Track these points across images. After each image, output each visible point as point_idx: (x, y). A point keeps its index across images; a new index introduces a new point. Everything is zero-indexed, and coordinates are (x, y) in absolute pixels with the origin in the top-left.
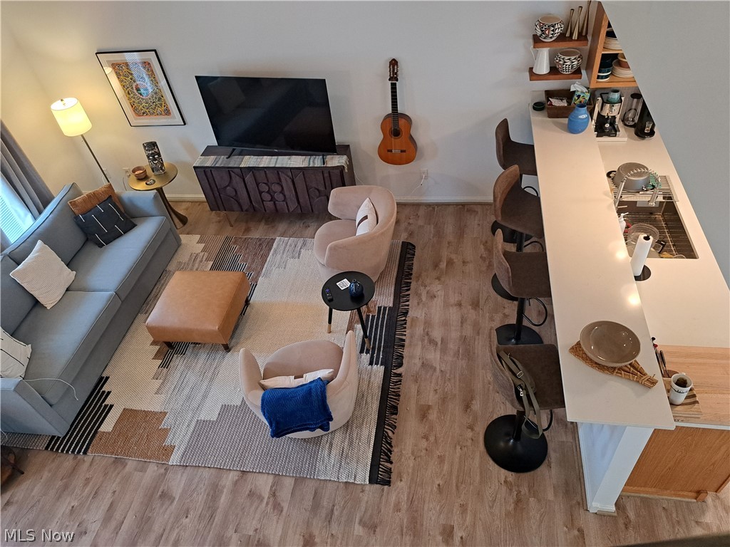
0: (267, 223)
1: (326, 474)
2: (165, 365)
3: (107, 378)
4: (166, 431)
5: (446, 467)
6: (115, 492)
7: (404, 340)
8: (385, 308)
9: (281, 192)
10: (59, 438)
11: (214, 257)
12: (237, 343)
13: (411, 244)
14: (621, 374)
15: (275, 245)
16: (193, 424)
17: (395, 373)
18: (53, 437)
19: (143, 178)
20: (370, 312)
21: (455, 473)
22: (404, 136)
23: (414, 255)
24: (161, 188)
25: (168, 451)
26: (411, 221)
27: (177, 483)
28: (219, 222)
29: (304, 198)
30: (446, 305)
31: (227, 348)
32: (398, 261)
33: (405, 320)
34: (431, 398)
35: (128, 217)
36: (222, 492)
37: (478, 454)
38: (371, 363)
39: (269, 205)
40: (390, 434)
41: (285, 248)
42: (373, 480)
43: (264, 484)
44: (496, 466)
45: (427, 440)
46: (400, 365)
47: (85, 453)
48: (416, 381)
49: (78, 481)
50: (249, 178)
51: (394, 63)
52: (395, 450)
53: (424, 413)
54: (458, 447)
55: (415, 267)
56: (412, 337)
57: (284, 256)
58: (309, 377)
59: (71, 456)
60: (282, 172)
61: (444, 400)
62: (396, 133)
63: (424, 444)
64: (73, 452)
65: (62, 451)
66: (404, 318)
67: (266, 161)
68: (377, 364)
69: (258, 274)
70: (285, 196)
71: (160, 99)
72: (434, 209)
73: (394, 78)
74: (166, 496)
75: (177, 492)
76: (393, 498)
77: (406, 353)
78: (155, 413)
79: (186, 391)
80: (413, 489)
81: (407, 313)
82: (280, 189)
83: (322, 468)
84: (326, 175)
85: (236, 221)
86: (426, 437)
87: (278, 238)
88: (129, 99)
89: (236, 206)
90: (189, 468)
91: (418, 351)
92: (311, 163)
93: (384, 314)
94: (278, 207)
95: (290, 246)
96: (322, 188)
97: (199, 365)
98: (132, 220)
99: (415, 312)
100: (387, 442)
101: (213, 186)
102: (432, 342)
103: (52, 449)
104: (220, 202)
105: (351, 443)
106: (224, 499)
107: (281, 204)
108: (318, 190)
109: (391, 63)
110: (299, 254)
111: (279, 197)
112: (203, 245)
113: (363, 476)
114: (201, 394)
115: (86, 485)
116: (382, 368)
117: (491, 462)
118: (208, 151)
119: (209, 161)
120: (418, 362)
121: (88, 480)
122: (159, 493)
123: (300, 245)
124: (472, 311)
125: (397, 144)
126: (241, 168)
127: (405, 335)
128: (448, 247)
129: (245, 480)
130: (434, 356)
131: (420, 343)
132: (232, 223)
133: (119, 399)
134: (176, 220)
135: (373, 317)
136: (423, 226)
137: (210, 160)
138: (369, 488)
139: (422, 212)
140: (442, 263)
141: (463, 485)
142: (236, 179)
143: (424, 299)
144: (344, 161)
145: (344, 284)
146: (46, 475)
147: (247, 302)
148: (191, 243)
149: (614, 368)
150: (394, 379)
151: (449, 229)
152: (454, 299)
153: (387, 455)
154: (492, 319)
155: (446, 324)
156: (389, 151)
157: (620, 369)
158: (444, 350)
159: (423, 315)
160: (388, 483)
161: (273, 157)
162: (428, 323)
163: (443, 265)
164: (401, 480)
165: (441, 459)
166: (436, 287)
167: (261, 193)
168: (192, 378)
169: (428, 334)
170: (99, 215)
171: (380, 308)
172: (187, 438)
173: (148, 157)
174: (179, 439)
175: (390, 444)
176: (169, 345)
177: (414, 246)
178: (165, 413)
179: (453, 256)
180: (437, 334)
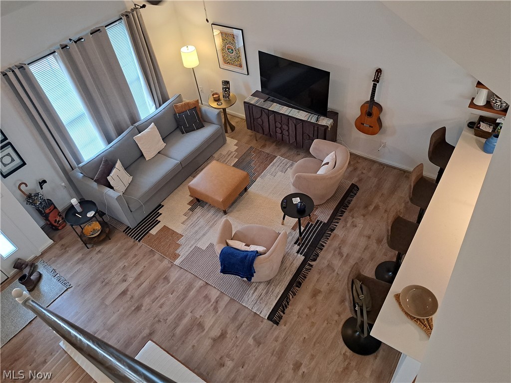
0: (276, 145)
1: (246, 303)
2: (192, 210)
3: (163, 206)
4: (179, 245)
5: (314, 330)
6: (145, 267)
7: (324, 246)
8: (321, 222)
9: (287, 130)
10: (131, 228)
11: (240, 157)
12: (231, 211)
13: (357, 187)
14: (417, 322)
15: (275, 161)
16: (193, 247)
17: (309, 264)
18: (128, 227)
19: (217, 100)
20: (311, 221)
21: (317, 336)
22: (374, 118)
23: (356, 194)
24: (225, 109)
25: (176, 256)
26: (364, 172)
27: (174, 275)
28: (251, 136)
29: (299, 138)
30: (360, 234)
31: (225, 213)
32: (343, 194)
33: (330, 234)
34: (324, 287)
35: (202, 120)
36: (193, 289)
37: (336, 331)
38: (298, 252)
39: (279, 135)
40: (291, 297)
41: (280, 164)
42: (270, 318)
43: (214, 294)
44: (343, 343)
45: (310, 310)
46: (315, 260)
47: (139, 241)
48: (320, 273)
49: (132, 254)
50: (271, 117)
51: (379, 71)
52: (289, 307)
53: (315, 293)
54: (326, 322)
55: (352, 203)
56: (329, 246)
57: (277, 169)
58: (253, 248)
59: (133, 240)
60: (291, 119)
61: (331, 291)
62: (370, 114)
63: (307, 311)
64: (134, 238)
65: (130, 236)
66: (330, 233)
67: (285, 110)
68: (301, 254)
69: (259, 175)
70: (289, 133)
71: (238, 57)
72: (384, 168)
73: (376, 80)
74: (166, 279)
75: (172, 280)
76: (276, 333)
77: (322, 254)
78: (178, 234)
79: (196, 228)
80: (289, 334)
81: (333, 230)
82: (287, 129)
83: (246, 299)
84: (316, 129)
85: (260, 138)
86: (310, 308)
87: (278, 157)
88: (223, 53)
89: (261, 131)
90: (182, 269)
91: (329, 256)
92: (310, 118)
93: (319, 225)
94: (284, 139)
95: (283, 164)
96: (311, 136)
97: (208, 216)
98: (203, 122)
99: (339, 231)
100: (287, 302)
101: (252, 115)
102: (341, 254)
103: (126, 233)
104: (253, 125)
105: (267, 293)
106: (192, 293)
107: (286, 137)
108: (309, 136)
109: (377, 71)
110: (286, 170)
111: (285, 133)
112: (237, 147)
113: (265, 313)
114: (203, 233)
115: (134, 257)
116: (303, 258)
117: (341, 339)
118: (255, 94)
119: (253, 101)
120: (326, 263)
121: (136, 255)
122: (164, 276)
123: (288, 165)
124: (375, 244)
125: (368, 121)
126: (269, 110)
127: (326, 243)
128: (380, 197)
129: (206, 288)
130: (337, 263)
131: (333, 252)
132: (258, 139)
133: (164, 220)
134: (229, 128)
135: (312, 225)
136: (370, 177)
137: (255, 100)
138: (266, 321)
139: (375, 167)
140: (371, 206)
141: (318, 345)
142: (264, 115)
143: (348, 225)
144: (329, 123)
145: (296, 200)
146: (119, 244)
147: (246, 189)
148: (231, 144)
149: (415, 318)
150: (307, 267)
151: (387, 185)
152: (367, 232)
153: (283, 308)
154: (385, 254)
155: (354, 246)
156: (362, 124)
157: (418, 319)
158: (345, 262)
159: (343, 235)
160: (277, 324)
161: (290, 108)
162: (343, 242)
163: (371, 208)
164: (285, 325)
165: (313, 324)
166: (360, 221)
167: (276, 127)
168: (202, 222)
169: (340, 248)
170: (187, 116)
171: (318, 221)
172: (188, 253)
173: (223, 89)
174: (184, 252)
175: (288, 303)
176: (198, 200)
177: (358, 189)
178: (182, 236)
179: (381, 204)
180: (345, 250)
